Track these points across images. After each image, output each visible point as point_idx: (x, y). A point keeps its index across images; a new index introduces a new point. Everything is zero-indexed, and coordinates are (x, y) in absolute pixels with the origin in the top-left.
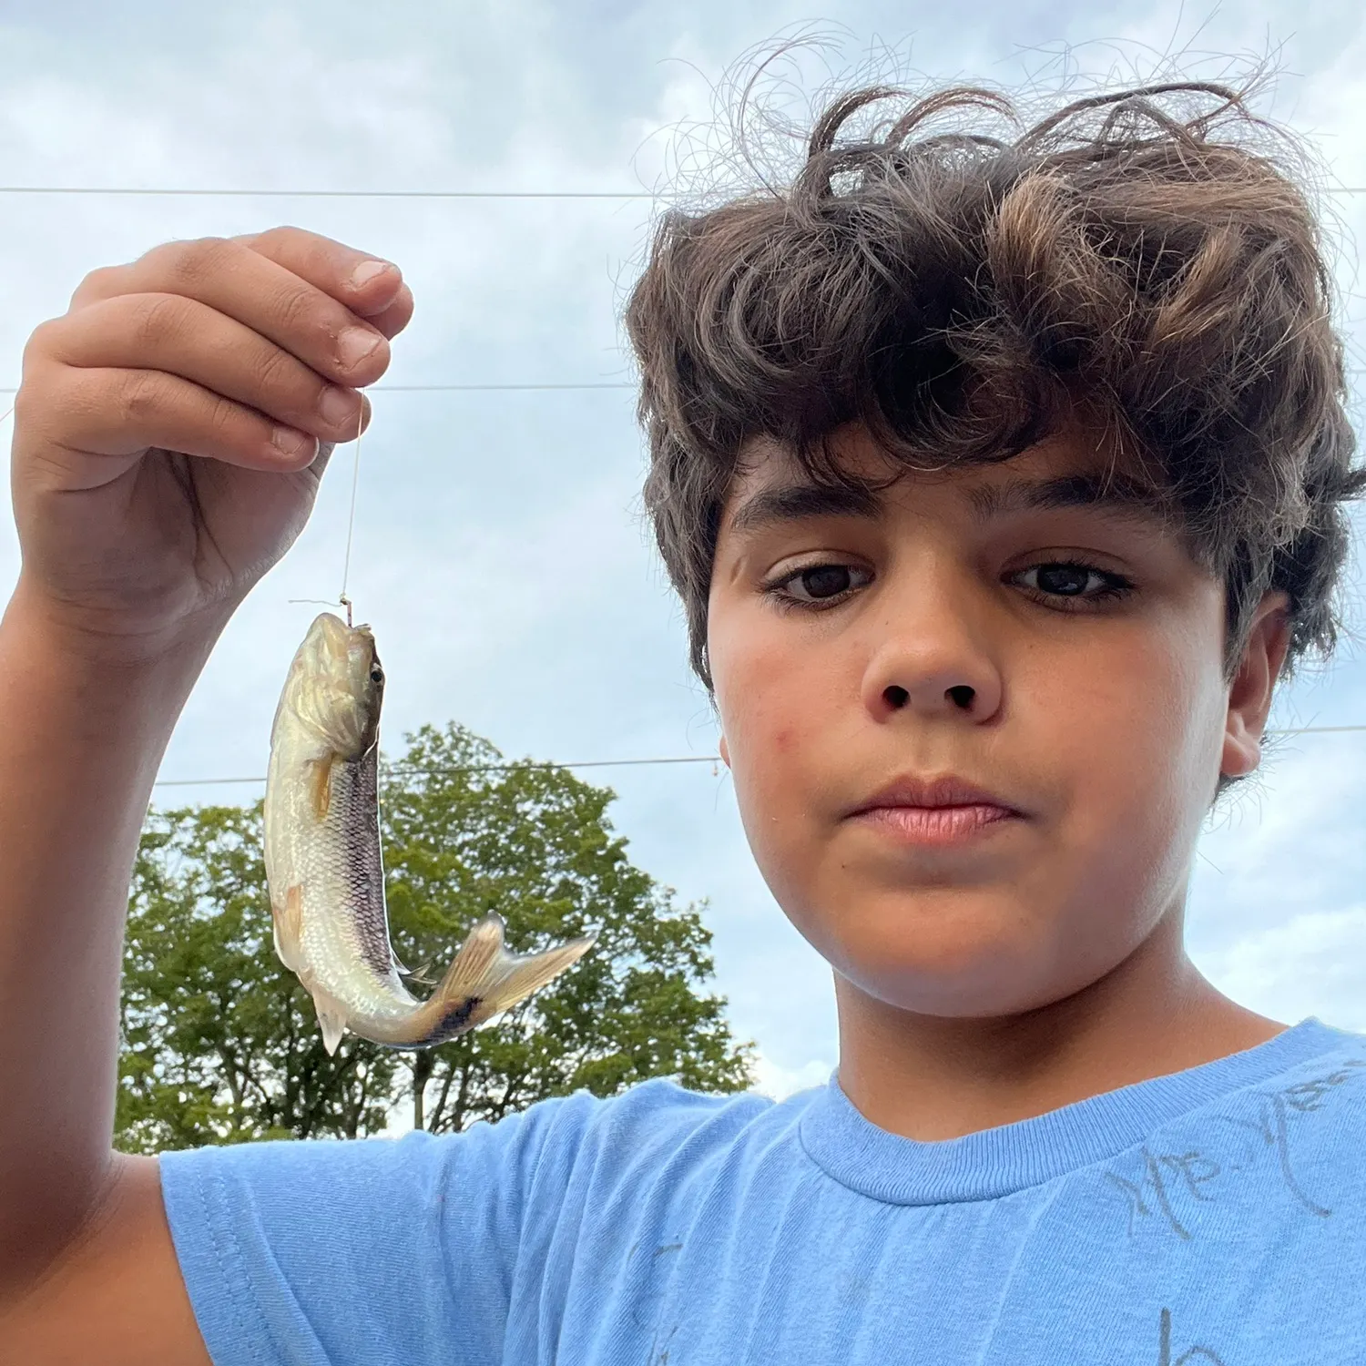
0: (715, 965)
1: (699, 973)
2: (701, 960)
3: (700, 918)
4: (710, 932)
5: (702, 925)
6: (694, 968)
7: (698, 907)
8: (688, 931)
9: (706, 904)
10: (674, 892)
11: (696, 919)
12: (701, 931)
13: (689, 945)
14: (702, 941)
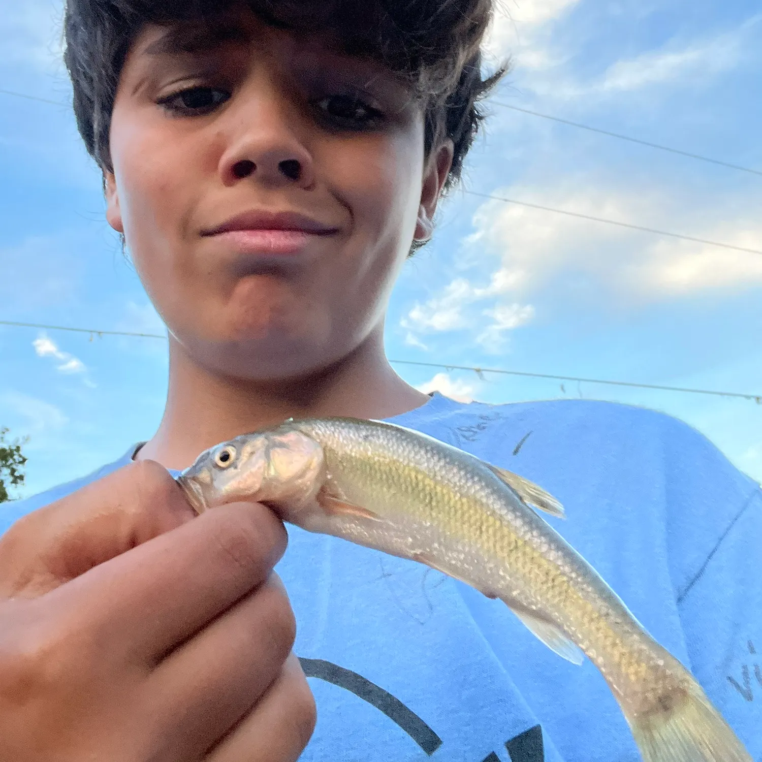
0: (25, 478)
1: (14, 482)
2: (16, 474)
3: (21, 448)
4: (26, 457)
5: (21, 453)
6: (11, 479)
7: (21, 440)
8: (12, 455)
9: (26, 440)
10: (7, 430)
11: (18, 449)
12: (20, 456)
13: (11, 464)
14: (20, 462)
